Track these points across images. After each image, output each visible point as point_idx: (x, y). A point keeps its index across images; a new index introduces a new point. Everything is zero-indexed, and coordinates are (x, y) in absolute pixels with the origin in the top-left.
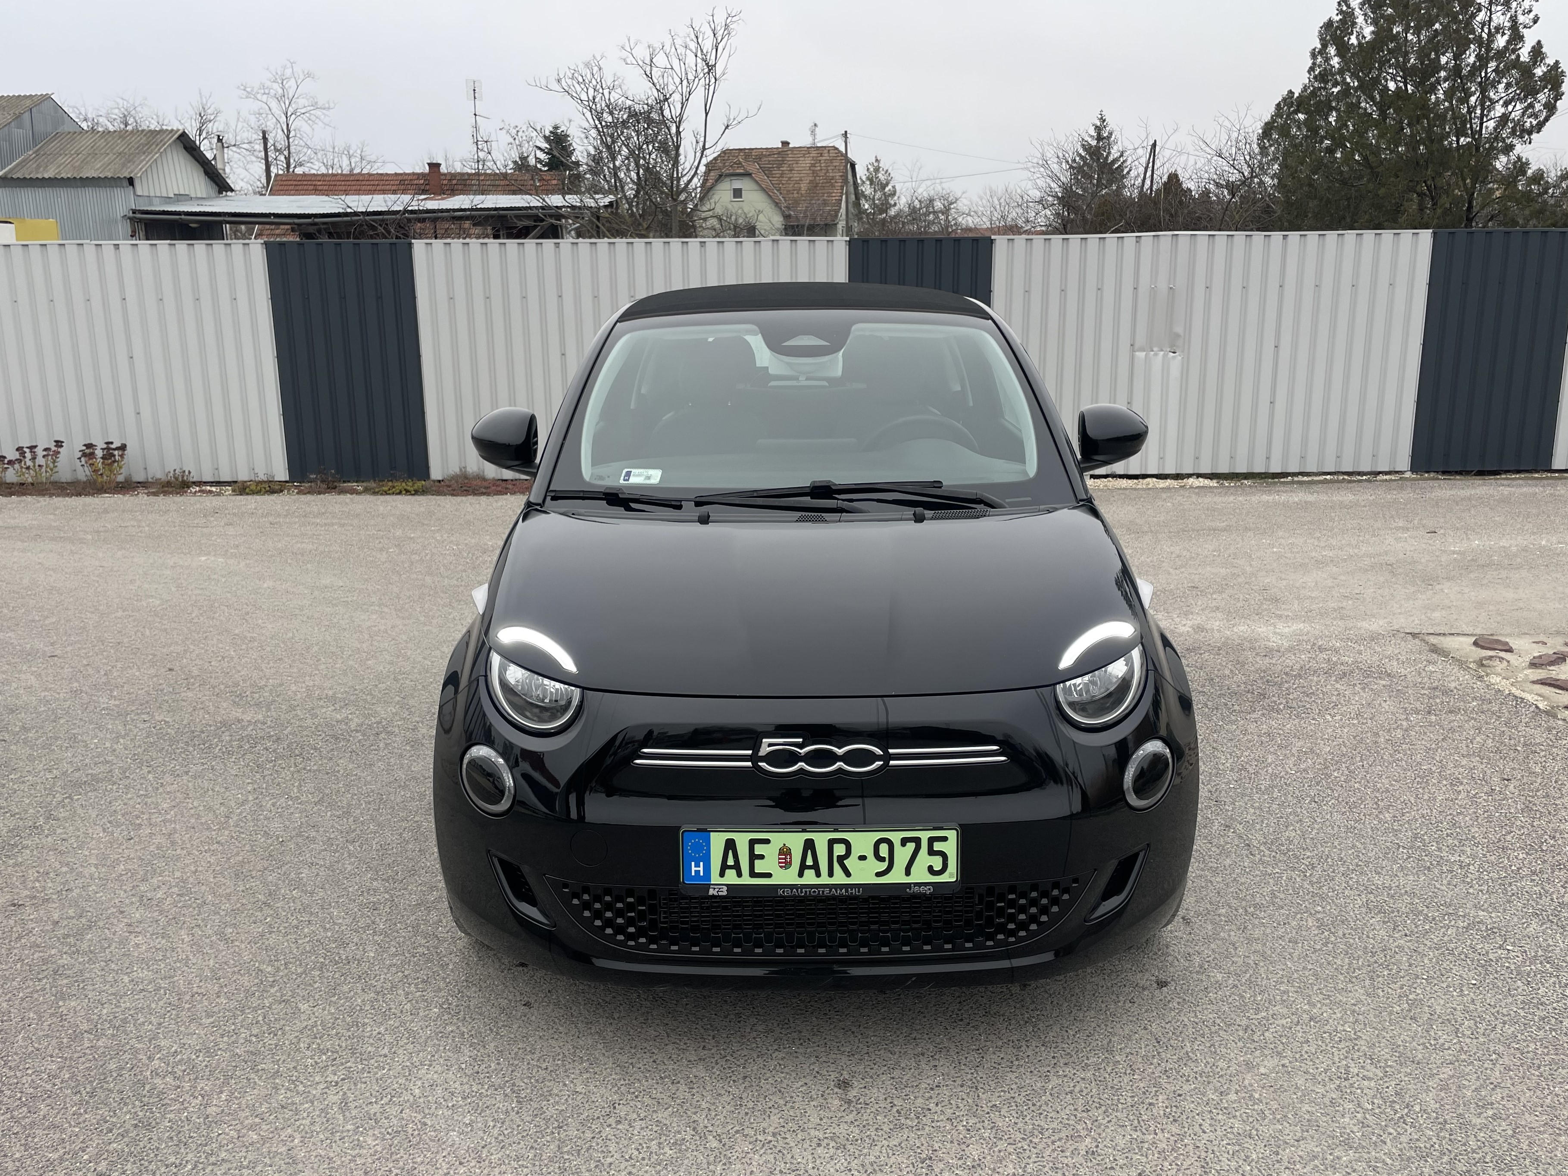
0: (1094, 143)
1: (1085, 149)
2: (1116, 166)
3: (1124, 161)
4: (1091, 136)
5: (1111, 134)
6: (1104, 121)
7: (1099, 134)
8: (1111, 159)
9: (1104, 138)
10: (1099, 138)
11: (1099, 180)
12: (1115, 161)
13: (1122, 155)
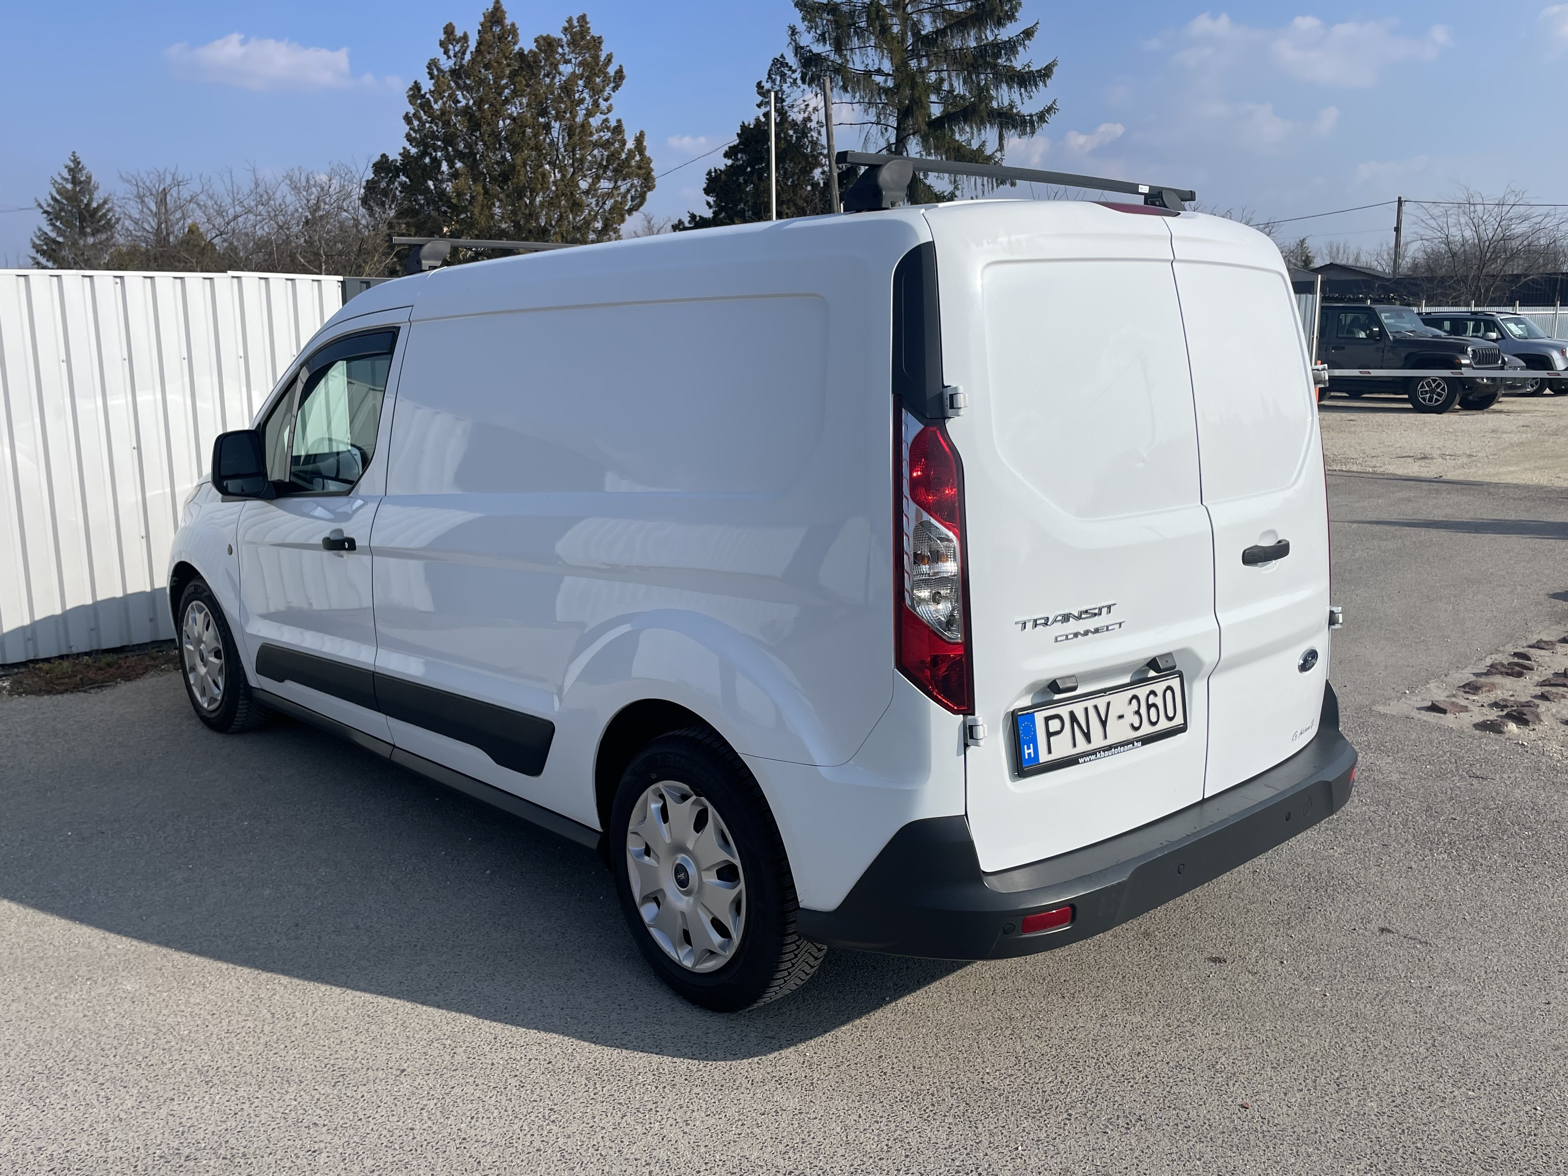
0: (69, 186)
1: (58, 192)
2: (100, 214)
3: (108, 210)
4: (66, 180)
5: (89, 178)
6: (79, 163)
7: (74, 178)
8: (94, 205)
9: (81, 182)
10: (75, 181)
11: (82, 228)
12: (100, 207)
13: (105, 202)
